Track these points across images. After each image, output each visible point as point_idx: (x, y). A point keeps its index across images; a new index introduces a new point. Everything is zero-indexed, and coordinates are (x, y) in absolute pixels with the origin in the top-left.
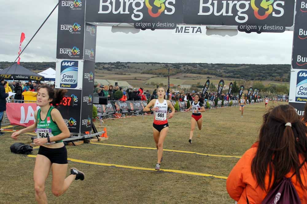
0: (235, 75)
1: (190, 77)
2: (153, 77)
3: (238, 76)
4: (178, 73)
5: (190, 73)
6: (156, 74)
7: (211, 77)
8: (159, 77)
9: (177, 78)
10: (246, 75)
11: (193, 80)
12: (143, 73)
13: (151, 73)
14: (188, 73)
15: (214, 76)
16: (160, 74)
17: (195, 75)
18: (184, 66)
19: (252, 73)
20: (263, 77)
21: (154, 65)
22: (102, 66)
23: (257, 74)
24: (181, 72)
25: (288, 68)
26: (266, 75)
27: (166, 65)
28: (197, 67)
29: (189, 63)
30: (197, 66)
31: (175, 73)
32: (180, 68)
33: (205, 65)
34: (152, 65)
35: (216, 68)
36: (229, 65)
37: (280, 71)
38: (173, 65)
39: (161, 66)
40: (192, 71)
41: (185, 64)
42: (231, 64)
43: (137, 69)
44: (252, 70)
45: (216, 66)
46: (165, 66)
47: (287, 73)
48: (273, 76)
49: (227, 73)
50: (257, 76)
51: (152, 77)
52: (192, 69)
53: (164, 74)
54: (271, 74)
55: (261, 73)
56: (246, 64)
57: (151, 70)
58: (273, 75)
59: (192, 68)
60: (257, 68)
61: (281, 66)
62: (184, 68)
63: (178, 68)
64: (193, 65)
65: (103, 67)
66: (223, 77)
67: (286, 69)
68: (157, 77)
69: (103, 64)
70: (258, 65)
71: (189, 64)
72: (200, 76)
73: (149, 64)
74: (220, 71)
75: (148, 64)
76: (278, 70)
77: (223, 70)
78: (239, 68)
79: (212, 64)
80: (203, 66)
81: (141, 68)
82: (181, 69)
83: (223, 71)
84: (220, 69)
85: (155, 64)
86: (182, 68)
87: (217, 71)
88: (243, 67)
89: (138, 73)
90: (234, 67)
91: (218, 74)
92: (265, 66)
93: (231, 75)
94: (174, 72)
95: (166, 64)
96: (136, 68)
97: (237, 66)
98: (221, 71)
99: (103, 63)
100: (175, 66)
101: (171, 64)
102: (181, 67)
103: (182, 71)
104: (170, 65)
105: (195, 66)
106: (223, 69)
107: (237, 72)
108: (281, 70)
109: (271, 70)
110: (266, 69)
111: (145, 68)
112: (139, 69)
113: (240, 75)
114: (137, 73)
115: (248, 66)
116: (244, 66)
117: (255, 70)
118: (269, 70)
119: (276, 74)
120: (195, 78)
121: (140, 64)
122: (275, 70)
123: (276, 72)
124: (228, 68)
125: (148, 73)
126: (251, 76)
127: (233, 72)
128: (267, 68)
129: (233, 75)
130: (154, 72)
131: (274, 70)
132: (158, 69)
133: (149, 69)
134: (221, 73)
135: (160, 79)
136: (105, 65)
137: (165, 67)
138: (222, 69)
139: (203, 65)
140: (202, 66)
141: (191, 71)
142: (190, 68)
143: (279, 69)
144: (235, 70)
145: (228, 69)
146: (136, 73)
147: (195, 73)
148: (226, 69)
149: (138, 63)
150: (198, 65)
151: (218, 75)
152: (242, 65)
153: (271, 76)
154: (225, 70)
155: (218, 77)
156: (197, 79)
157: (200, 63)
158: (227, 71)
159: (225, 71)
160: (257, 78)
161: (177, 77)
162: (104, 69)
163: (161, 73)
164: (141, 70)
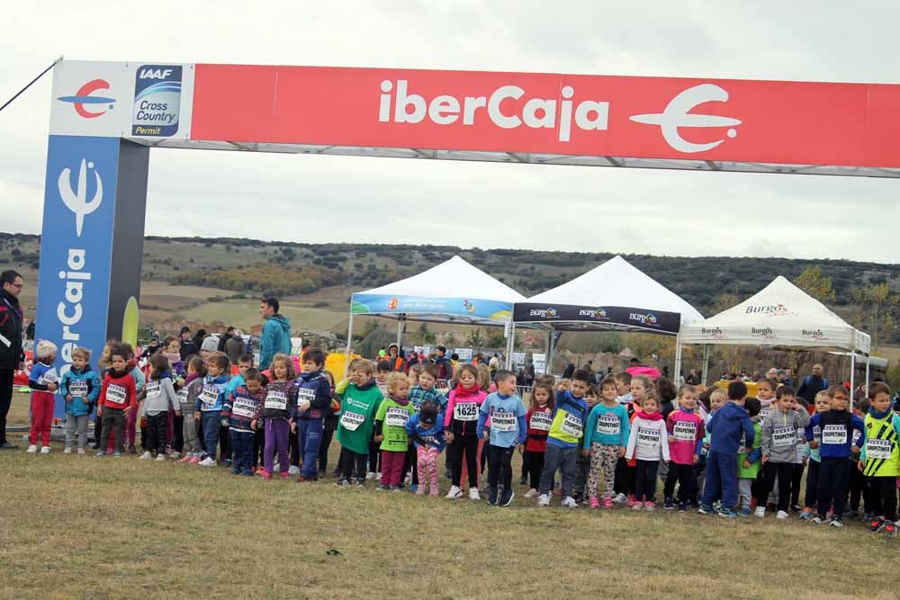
2: (217, 300)
4: (327, 284)
6: (231, 286)
8: (242, 297)
9: (318, 306)
12: (180, 281)
13: (214, 284)
16: (250, 286)
18: (358, 255)
21: (235, 247)
22: (11, 249)
24: (340, 280)
27: (285, 252)
28: (414, 260)
29: (380, 244)
30: (411, 258)
31: (314, 286)
32: (341, 264)
34: (228, 249)
36: (546, 258)
37: (747, 283)
38: (314, 251)
39: (265, 253)
41: (362, 250)
43: (158, 266)
46: (280, 254)
51: (211, 300)
52: (390, 271)
53: (263, 287)
54: (706, 296)
62: (359, 266)
63: (333, 262)
65: (16, 253)
68: (233, 298)
69: (16, 242)
71: (381, 250)
73: (214, 245)
75: (208, 246)
76: (738, 281)
77: (519, 274)
81: (176, 259)
82: (341, 269)
83: (517, 278)
84: (507, 272)
85: (238, 245)
86: (349, 267)
89: (160, 279)
94: (309, 281)
95: (284, 248)
96: (155, 261)
99: (18, 236)
100: (321, 257)
101: (307, 246)
102: (343, 259)
103: (345, 278)
104: (304, 250)
105: (406, 258)
106: (517, 271)
109: (710, 281)
110: (687, 276)
112: (167, 262)
118: (700, 279)
122: (726, 282)
124: (539, 268)
125: (200, 282)
128: (692, 271)
130: (226, 278)
131: (718, 280)
132: (248, 266)
135: (245, 307)
136: (26, 244)
137: (279, 260)
139: (437, 254)
141: (384, 276)
142: (380, 263)
148: (529, 272)
149: (166, 240)
150: (417, 255)
154: (527, 275)
157: (426, 244)
158: (531, 282)
161: (320, 300)
162: (15, 260)
163: (256, 283)
164: (176, 269)
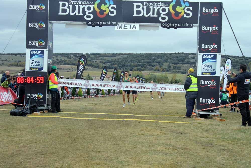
0: (112, 65)
1: (64, 69)
3: (116, 66)
5: (64, 64)
7: (87, 68)
10: (124, 66)
11: (67, 71)
14: (61, 64)
15: (90, 67)
17: (69, 66)
19: (131, 63)
20: (142, 67)
23: (136, 64)
25: (167, 57)
26: (145, 65)
33: (79, 55)
35: (92, 58)
40: (66, 62)
42: (108, 54)
44: (130, 60)
45: (92, 56)
47: (167, 62)
48: (152, 66)
49: (104, 63)
50: (136, 66)
55: (140, 63)
56: (123, 53)
57: (20, 62)
58: (153, 64)
59: (66, 59)
60: (135, 57)
61: (160, 55)
64: (67, 56)
66: (100, 68)
67: (165, 58)
70: (136, 54)
72: (75, 68)
74: (96, 61)
78: (116, 58)
79: (87, 54)
80: (78, 56)
87: (93, 61)
88: (120, 57)
90: (111, 57)
91: (94, 64)
92: (143, 55)
93: (108, 66)
97: (114, 55)
98: (98, 61)
107: (114, 62)
108: (160, 59)
111: (12, 60)
113: (117, 65)
114: (4, 65)
115: (126, 56)
116: (121, 55)
117: (133, 59)
119: (155, 64)
120: (69, 69)
121: (7, 55)
123: (156, 61)
126: (130, 66)
127: (110, 62)
129: (111, 66)
133: (17, 61)
134: (98, 64)
138: (98, 60)
140: (76, 57)
143: (158, 59)
144: (112, 60)
145: (105, 60)
146: (2, 66)
147: (69, 64)
151: (94, 66)
152: (119, 54)
153: (150, 65)
155: (94, 68)
156: (72, 71)
159: (102, 61)
160: (136, 68)
